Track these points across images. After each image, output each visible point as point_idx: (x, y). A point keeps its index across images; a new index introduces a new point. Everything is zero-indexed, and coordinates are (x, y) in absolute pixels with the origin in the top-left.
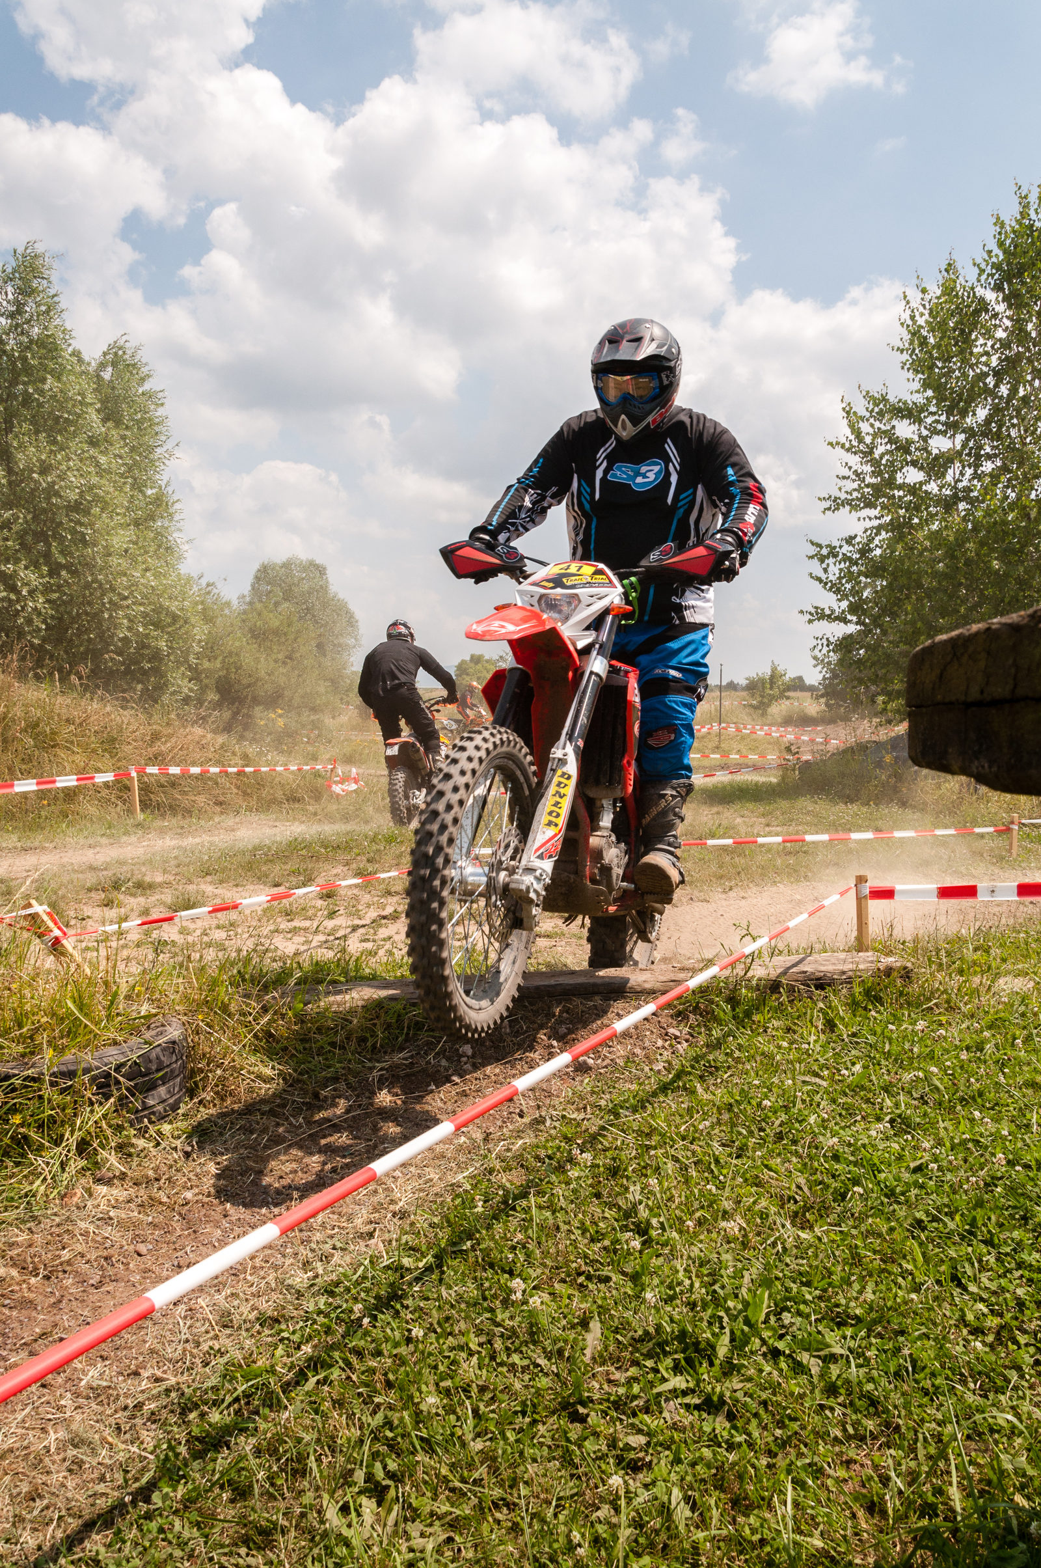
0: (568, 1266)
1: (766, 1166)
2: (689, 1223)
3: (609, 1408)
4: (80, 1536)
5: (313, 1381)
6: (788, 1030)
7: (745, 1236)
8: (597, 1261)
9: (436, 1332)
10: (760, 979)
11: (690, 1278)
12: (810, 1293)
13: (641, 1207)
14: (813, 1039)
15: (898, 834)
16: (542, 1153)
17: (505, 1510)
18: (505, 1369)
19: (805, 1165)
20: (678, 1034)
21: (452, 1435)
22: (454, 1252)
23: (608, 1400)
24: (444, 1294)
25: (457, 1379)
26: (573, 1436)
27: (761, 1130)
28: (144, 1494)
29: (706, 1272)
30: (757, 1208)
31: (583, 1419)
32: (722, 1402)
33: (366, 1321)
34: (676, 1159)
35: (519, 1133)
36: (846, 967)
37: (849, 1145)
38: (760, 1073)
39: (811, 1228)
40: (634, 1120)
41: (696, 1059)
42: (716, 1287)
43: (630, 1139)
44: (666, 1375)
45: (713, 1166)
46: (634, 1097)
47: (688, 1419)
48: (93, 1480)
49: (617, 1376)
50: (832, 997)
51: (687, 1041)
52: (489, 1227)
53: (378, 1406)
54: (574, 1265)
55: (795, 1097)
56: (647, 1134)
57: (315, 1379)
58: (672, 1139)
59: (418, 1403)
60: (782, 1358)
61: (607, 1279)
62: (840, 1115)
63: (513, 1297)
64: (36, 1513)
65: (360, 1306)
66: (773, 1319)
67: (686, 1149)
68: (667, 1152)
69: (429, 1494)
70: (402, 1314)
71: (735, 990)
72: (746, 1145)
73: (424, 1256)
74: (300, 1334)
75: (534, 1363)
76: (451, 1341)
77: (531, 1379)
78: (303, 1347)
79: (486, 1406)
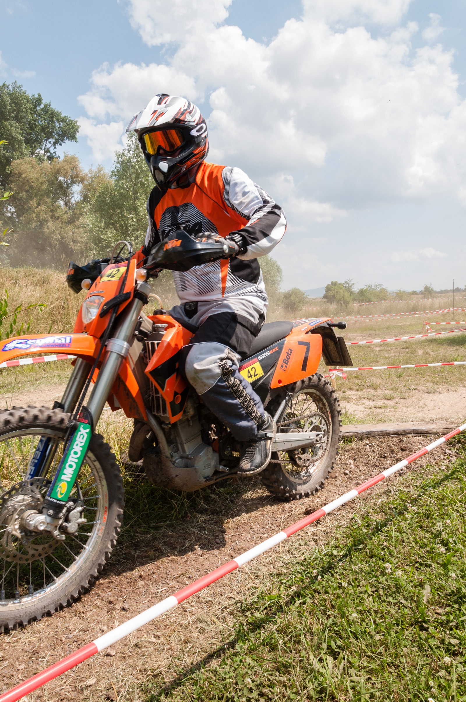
0: (410, 559)
3: (438, 625)
4: (207, 660)
8: (424, 557)
9: (351, 584)
13: (444, 533)
16: (392, 506)
17: (393, 668)
18: (386, 604)
20: (451, 453)
21: (365, 632)
22: (355, 549)
23: (437, 622)
24: (353, 567)
25: (365, 606)
26: (423, 637)
28: (232, 645)
31: (426, 629)
33: (319, 577)
34: (458, 511)
35: (379, 496)
40: (436, 492)
43: (434, 501)
46: (433, 481)
48: (210, 637)
49: (440, 611)
51: (455, 456)
52: (371, 539)
53: (329, 616)
54: (413, 558)
56: (441, 499)
57: (299, 602)
58: (455, 502)
59: (348, 616)
61: (430, 566)
63: (387, 571)
64: (188, 649)
65: (316, 571)
67: (462, 506)
68: (453, 508)
69: (357, 657)
70: (335, 575)
73: (342, 550)
74: (290, 581)
75: (399, 602)
76: (359, 589)
77: (399, 609)
78: (292, 587)
79: (379, 620)
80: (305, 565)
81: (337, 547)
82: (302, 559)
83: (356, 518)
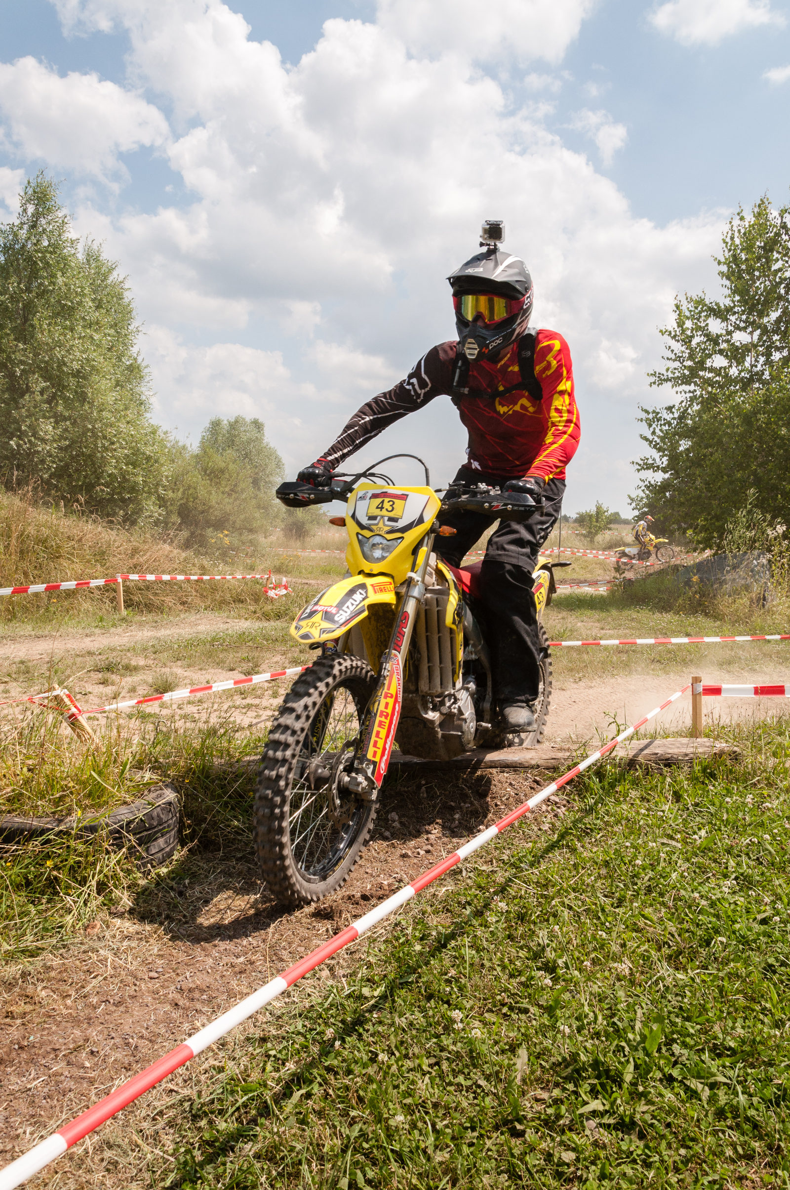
0: (493, 998)
1: (642, 915)
2: (587, 963)
3: (541, 1125)
5: (297, 1094)
6: (644, 799)
7: (631, 974)
8: (517, 994)
9: (393, 1054)
10: (621, 760)
11: (593, 1011)
12: (693, 1027)
13: (548, 949)
15: (738, 638)
16: (463, 900)
18: (451, 1088)
19: (672, 914)
20: (558, 800)
21: (418, 1147)
22: (402, 984)
23: (539, 1118)
24: (397, 1020)
25: (417, 1096)
26: (516, 1152)
27: (634, 884)
29: (605, 1006)
30: (639, 951)
31: (521, 1134)
32: (633, 1123)
33: (338, 1043)
34: (570, 908)
35: (441, 881)
36: (686, 750)
37: (707, 899)
39: (685, 969)
40: (534, 873)
41: (576, 821)
42: (615, 1020)
43: (532, 890)
44: (586, 1098)
45: (600, 914)
46: (530, 853)
47: (606, 1137)
49: (543, 1096)
50: (677, 773)
51: (565, 806)
52: (427, 963)
53: (353, 1118)
54: (498, 997)
55: (658, 856)
56: (544, 885)
57: (299, 1093)
58: (566, 891)
59: (388, 1119)
60: (676, 1084)
61: (526, 1011)
62: (695, 873)
63: (455, 1026)
65: (332, 1030)
66: (664, 1049)
67: (576, 898)
68: (562, 902)
70: (365, 1037)
71: (601, 768)
72: (624, 897)
73: (378, 987)
74: (284, 1052)
75: (475, 1083)
76: (409, 1064)
77: (475, 1098)
78: (287, 1064)
79: (441, 1121)
80: (311, 1018)
81: (368, 980)
82: (307, 1005)
83: (402, 922)
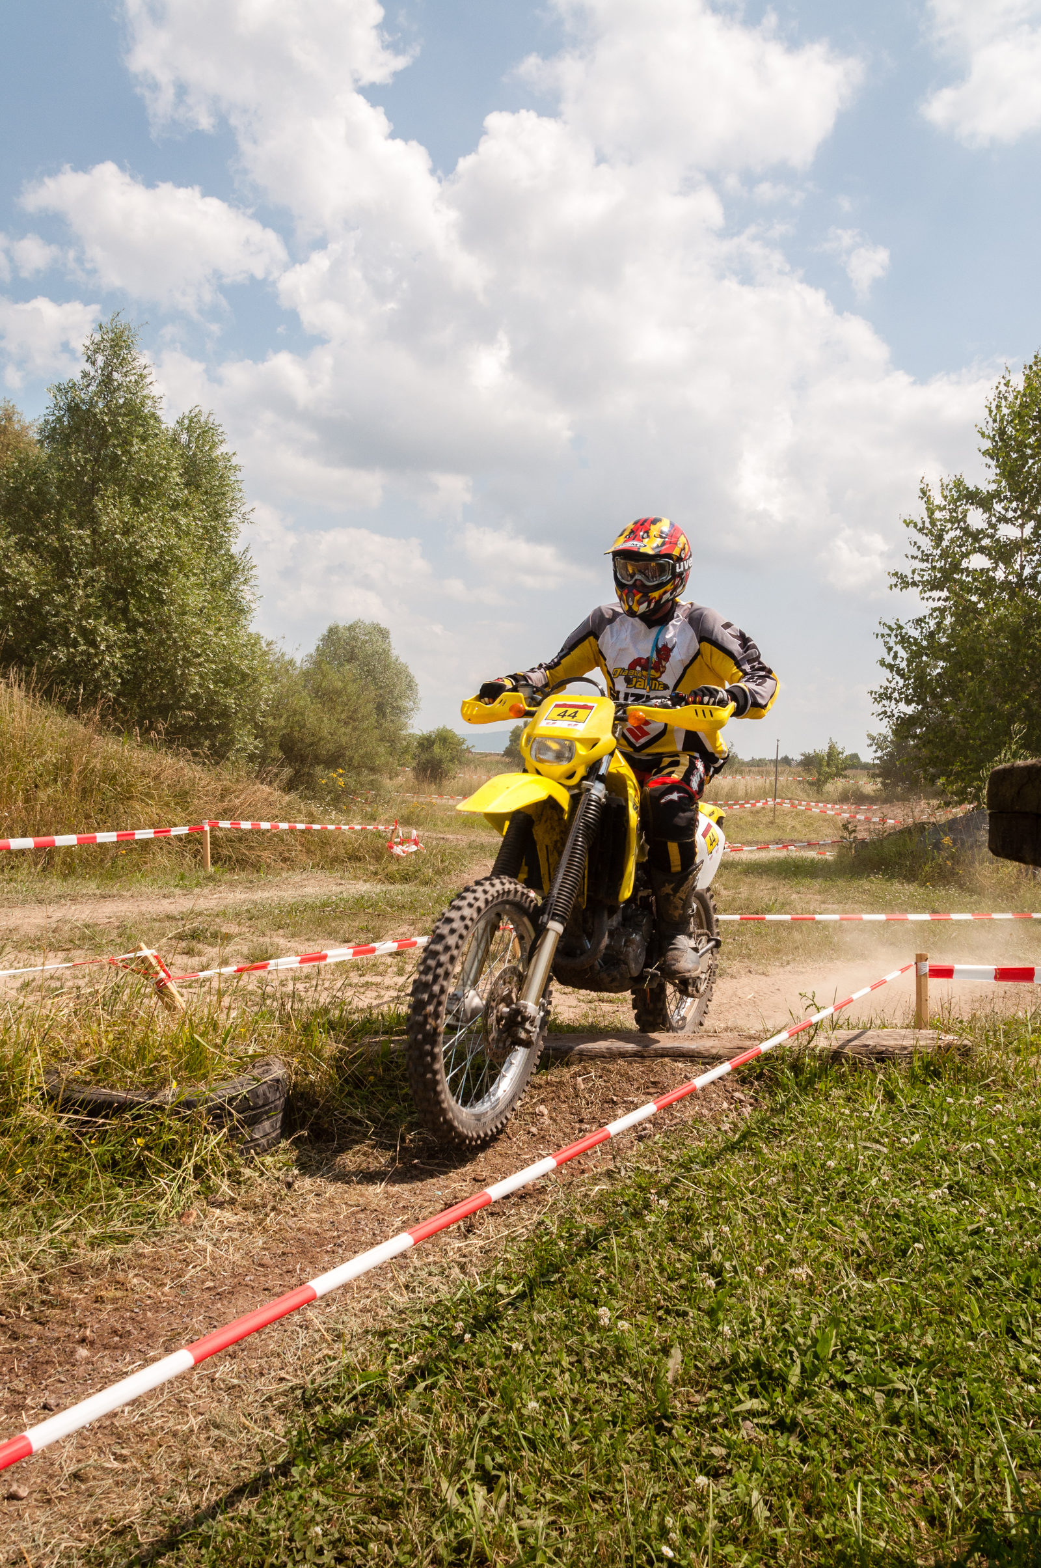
0: (648, 1300)
1: (831, 1222)
2: (761, 1269)
3: (691, 1424)
5: (421, 1386)
6: (848, 1099)
7: (811, 1283)
8: (675, 1297)
9: (529, 1348)
10: (822, 1051)
11: (761, 1317)
12: (874, 1336)
13: (715, 1251)
14: (874, 1108)
15: (955, 916)
16: (620, 1200)
17: (601, 1502)
18: (594, 1385)
19: (867, 1222)
20: (742, 1098)
21: (552, 1436)
22: (543, 1283)
23: (689, 1417)
24: (536, 1317)
25: (554, 1390)
26: (661, 1444)
27: (825, 1189)
28: (283, 1469)
29: (776, 1312)
30: (823, 1259)
31: (668, 1431)
32: (795, 1424)
33: (467, 1336)
34: (745, 1211)
35: (595, 1180)
36: (906, 1043)
37: (910, 1206)
38: (823, 1137)
39: (874, 1280)
40: (706, 1174)
41: (763, 1121)
42: (787, 1326)
43: (702, 1190)
44: (743, 1398)
45: (780, 1219)
46: (703, 1153)
47: (763, 1436)
48: (235, 1456)
49: (697, 1398)
50: (892, 1070)
51: (751, 1105)
52: (573, 1262)
53: (483, 1409)
54: (654, 1300)
55: (857, 1160)
56: (717, 1188)
57: (423, 1385)
58: (742, 1193)
59: (519, 1409)
60: (849, 1390)
61: (685, 1314)
62: (900, 1180)
63: (602, 1323)
65: (460, 1324)
66: (839, 1357)
67: (754, 1201)
68: (737, 1204)
69: (534, 1484)
70: (499, 1333)
71: (798, 1059)
72: (811, 1202)
73: (515, 1285)
74: (407, 1346)
75: (621, 1381)
76: (545, 1358)
77: (619, 1395)
78: (410, 1357)
79: (581, 1415)
80: (438, 1313)
81: (505, 1278)
82: (434, 1301)
83: (548, 1222)
